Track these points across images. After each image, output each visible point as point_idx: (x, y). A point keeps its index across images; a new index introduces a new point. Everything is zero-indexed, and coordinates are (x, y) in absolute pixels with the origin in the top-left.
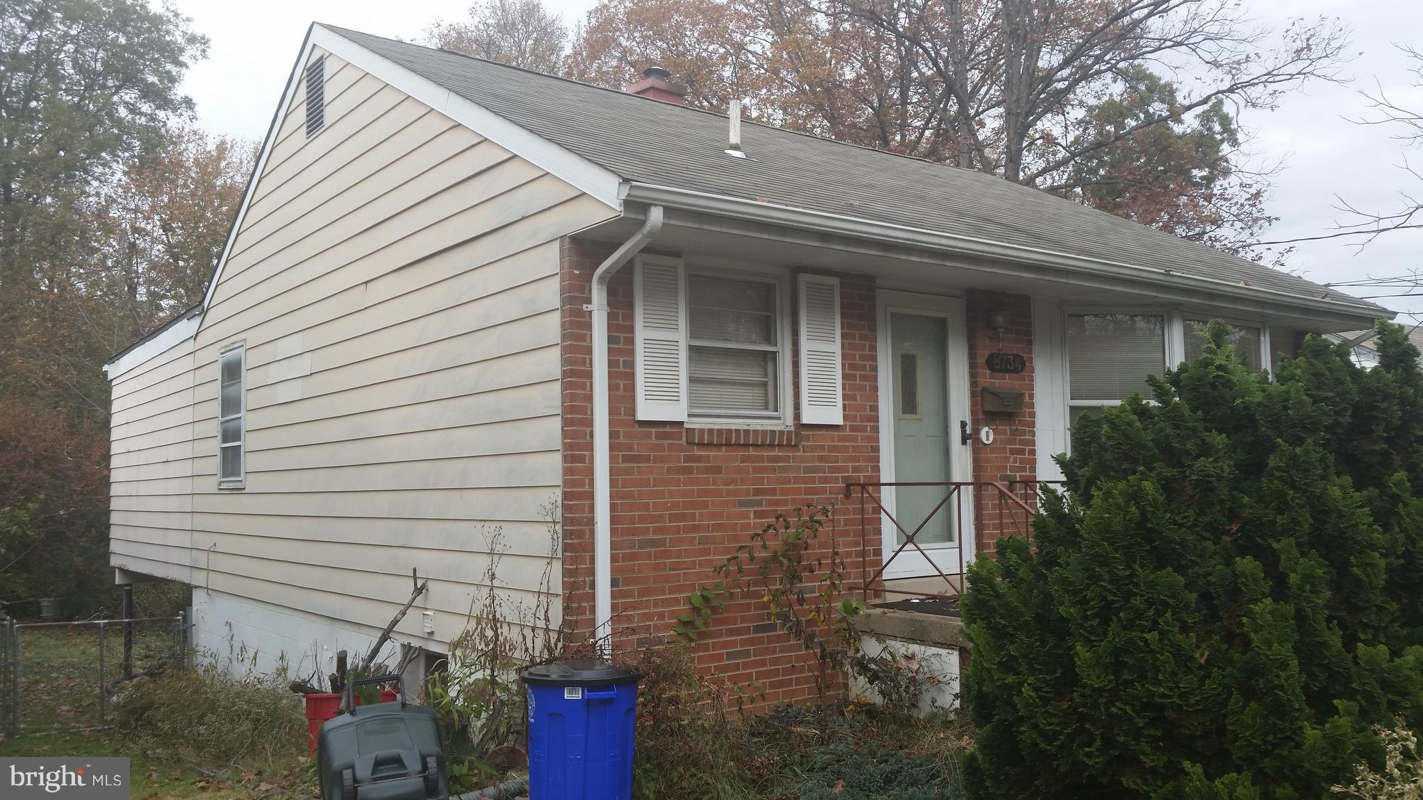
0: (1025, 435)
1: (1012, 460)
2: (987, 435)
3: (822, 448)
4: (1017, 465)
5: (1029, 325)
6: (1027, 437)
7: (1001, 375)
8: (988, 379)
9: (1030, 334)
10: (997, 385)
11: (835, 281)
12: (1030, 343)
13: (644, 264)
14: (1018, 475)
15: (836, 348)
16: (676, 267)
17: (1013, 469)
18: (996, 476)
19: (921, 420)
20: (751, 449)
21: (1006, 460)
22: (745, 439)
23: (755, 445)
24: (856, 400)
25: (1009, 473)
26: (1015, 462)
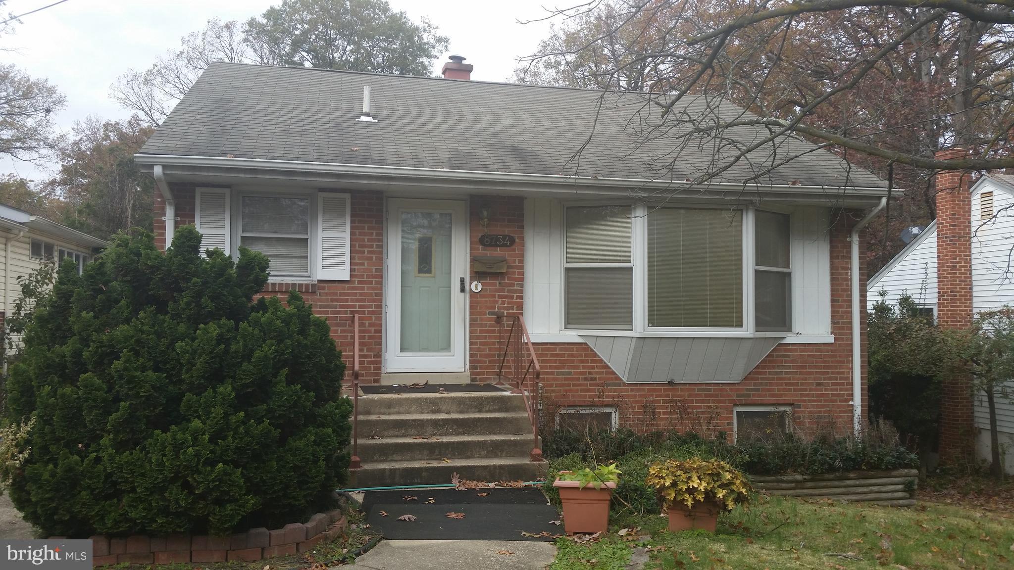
0: (514, 286)
1: (500, 302)
2: (476, 286)
3: (335, 294)
4: (505, 305)
5: (523, 215)
6: (516, 288)
7: (493, 248)
8: (480, 251)
9: (522, 221)
10: (488, 255)
11: (347, 196)
12: (522, 227)
13: (201, 193)
14: (505, 312)
15: (347, 235)
16: (225, 194)
17: (499, 308)
18: (486, 312)
19: (434, 277)
20: (279, 294)
21: (497, 302)
22: (272, 288)
23: (281, 292)
24: (364, 265)
25: (497, 310)
26: (503, 303)
